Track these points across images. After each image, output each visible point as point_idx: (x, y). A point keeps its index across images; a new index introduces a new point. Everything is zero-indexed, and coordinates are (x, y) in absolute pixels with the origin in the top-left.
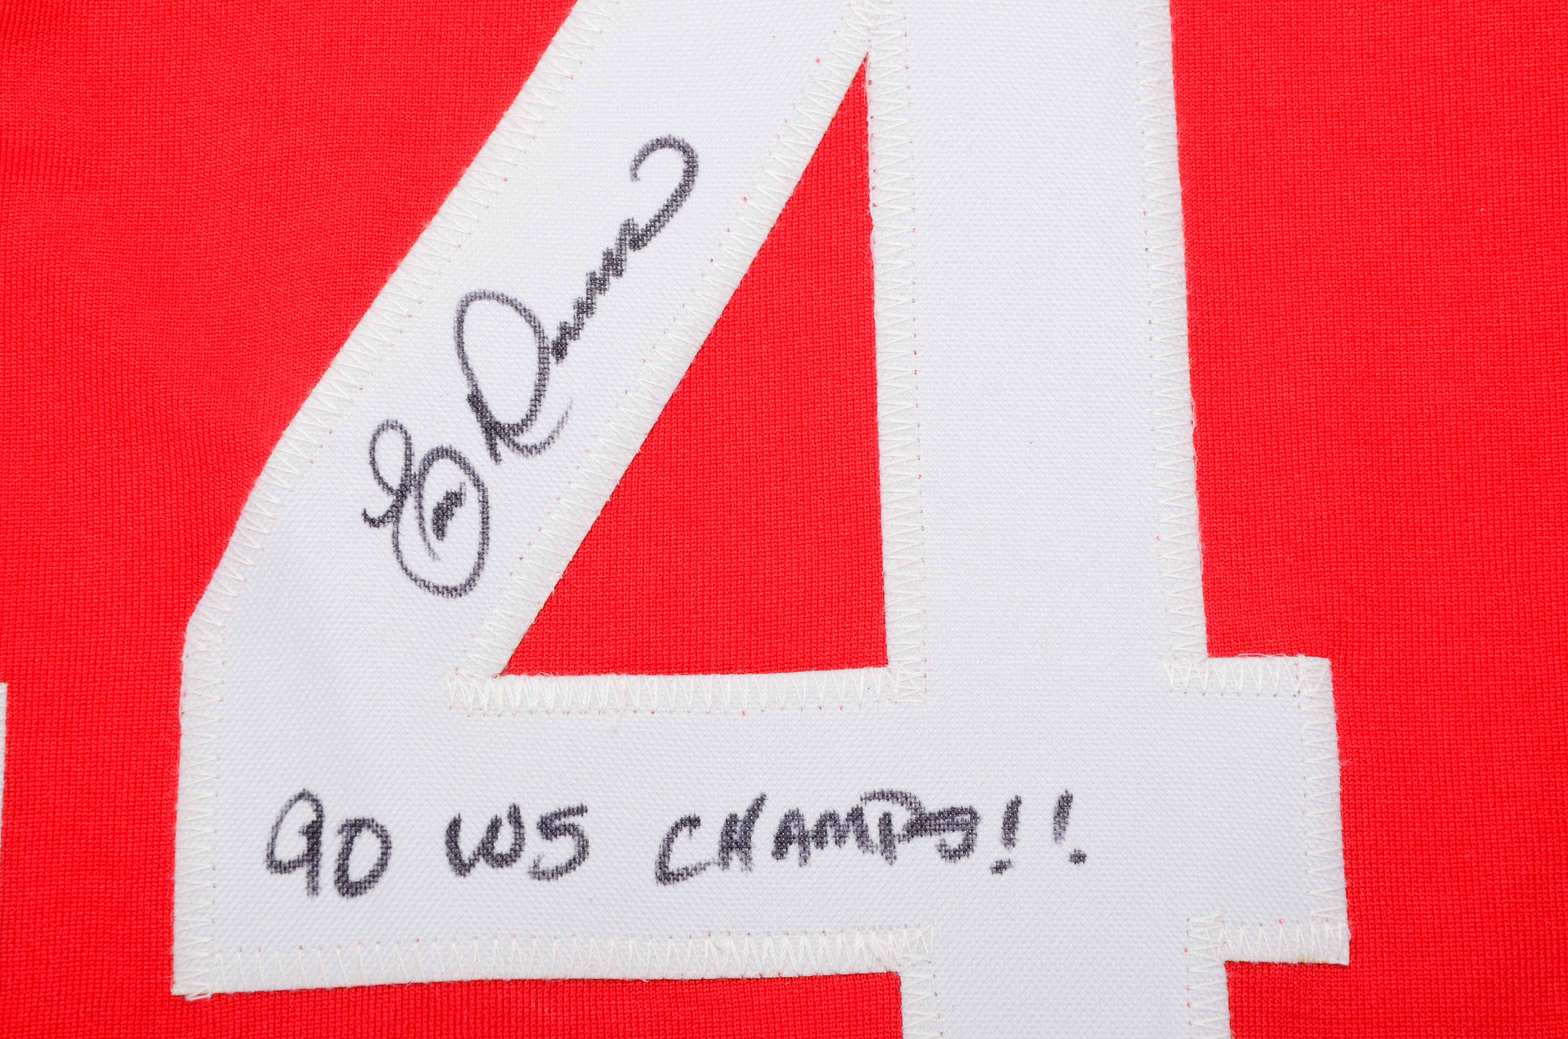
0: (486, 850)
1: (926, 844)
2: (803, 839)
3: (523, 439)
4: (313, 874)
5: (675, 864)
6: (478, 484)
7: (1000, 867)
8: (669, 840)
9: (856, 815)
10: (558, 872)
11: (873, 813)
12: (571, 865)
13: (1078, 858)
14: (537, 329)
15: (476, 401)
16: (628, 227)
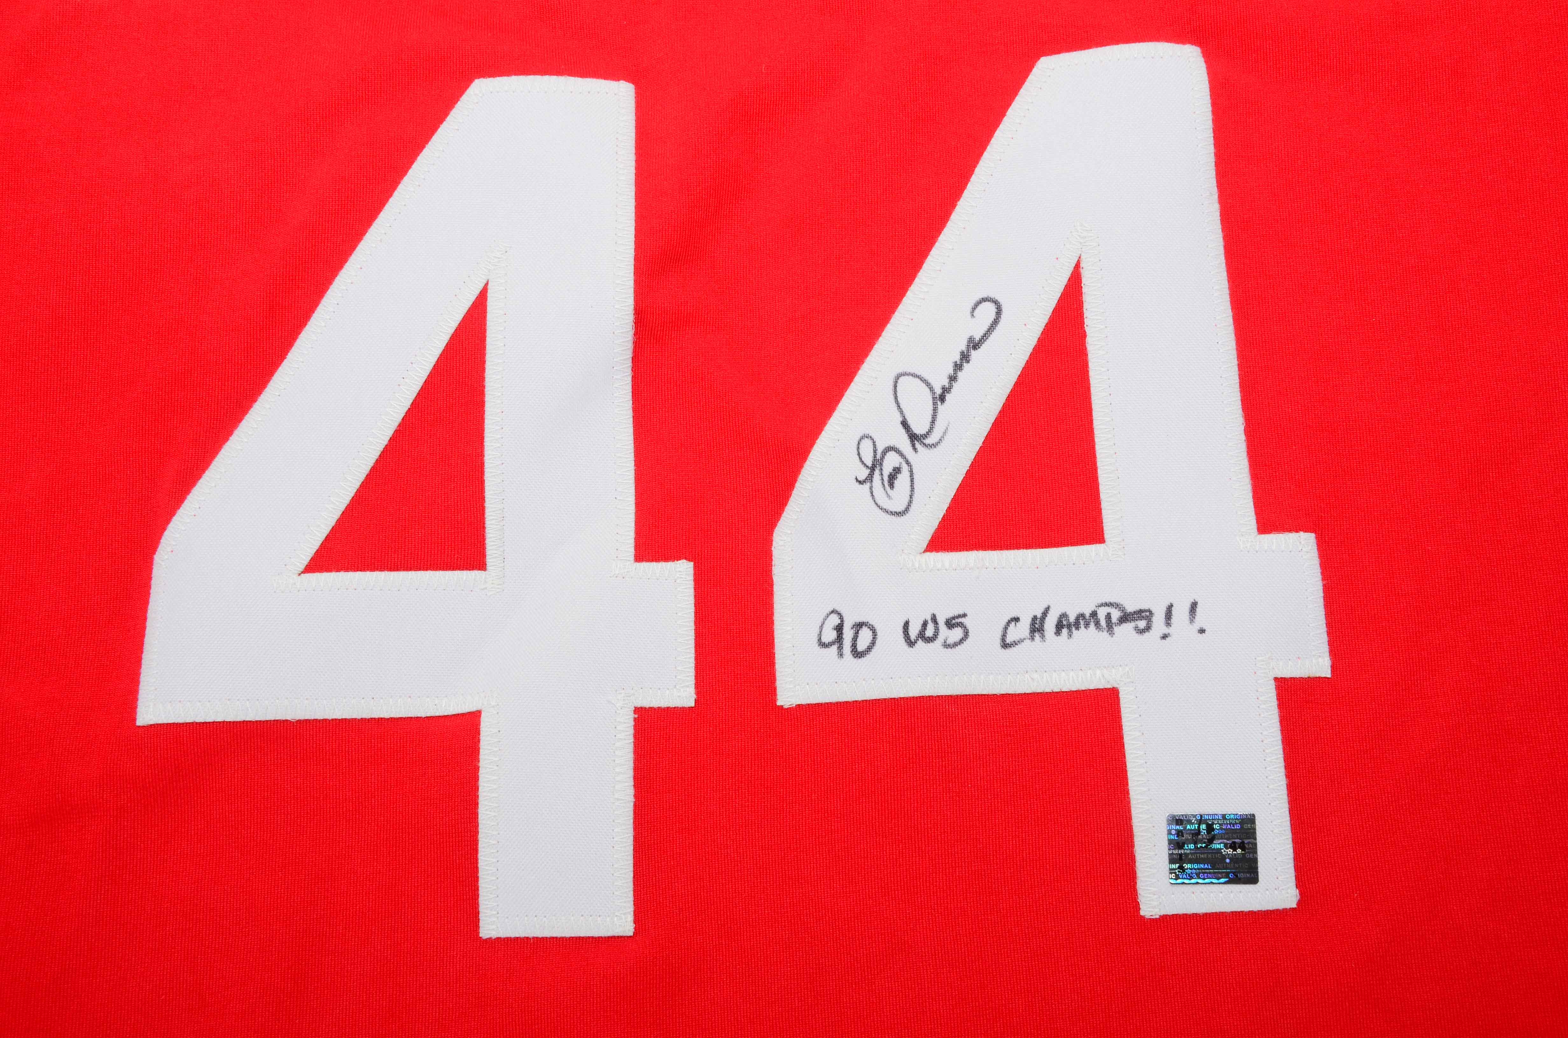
0: (922, 635)
1: (1129, 627)
2: (1069, 626)
3: (928, 441)
4: (840, 648)
5: (1009, 640)
6: (908, 463)
7: (1165, 637)
8: (1006, 628)
9: (1094, 614)
10: (955, 645)
11: (1102, 613)
12: (961, 641)
13: (1202, 631)
14: (931, 389)
15: (905, 424)
16: (971, 340)
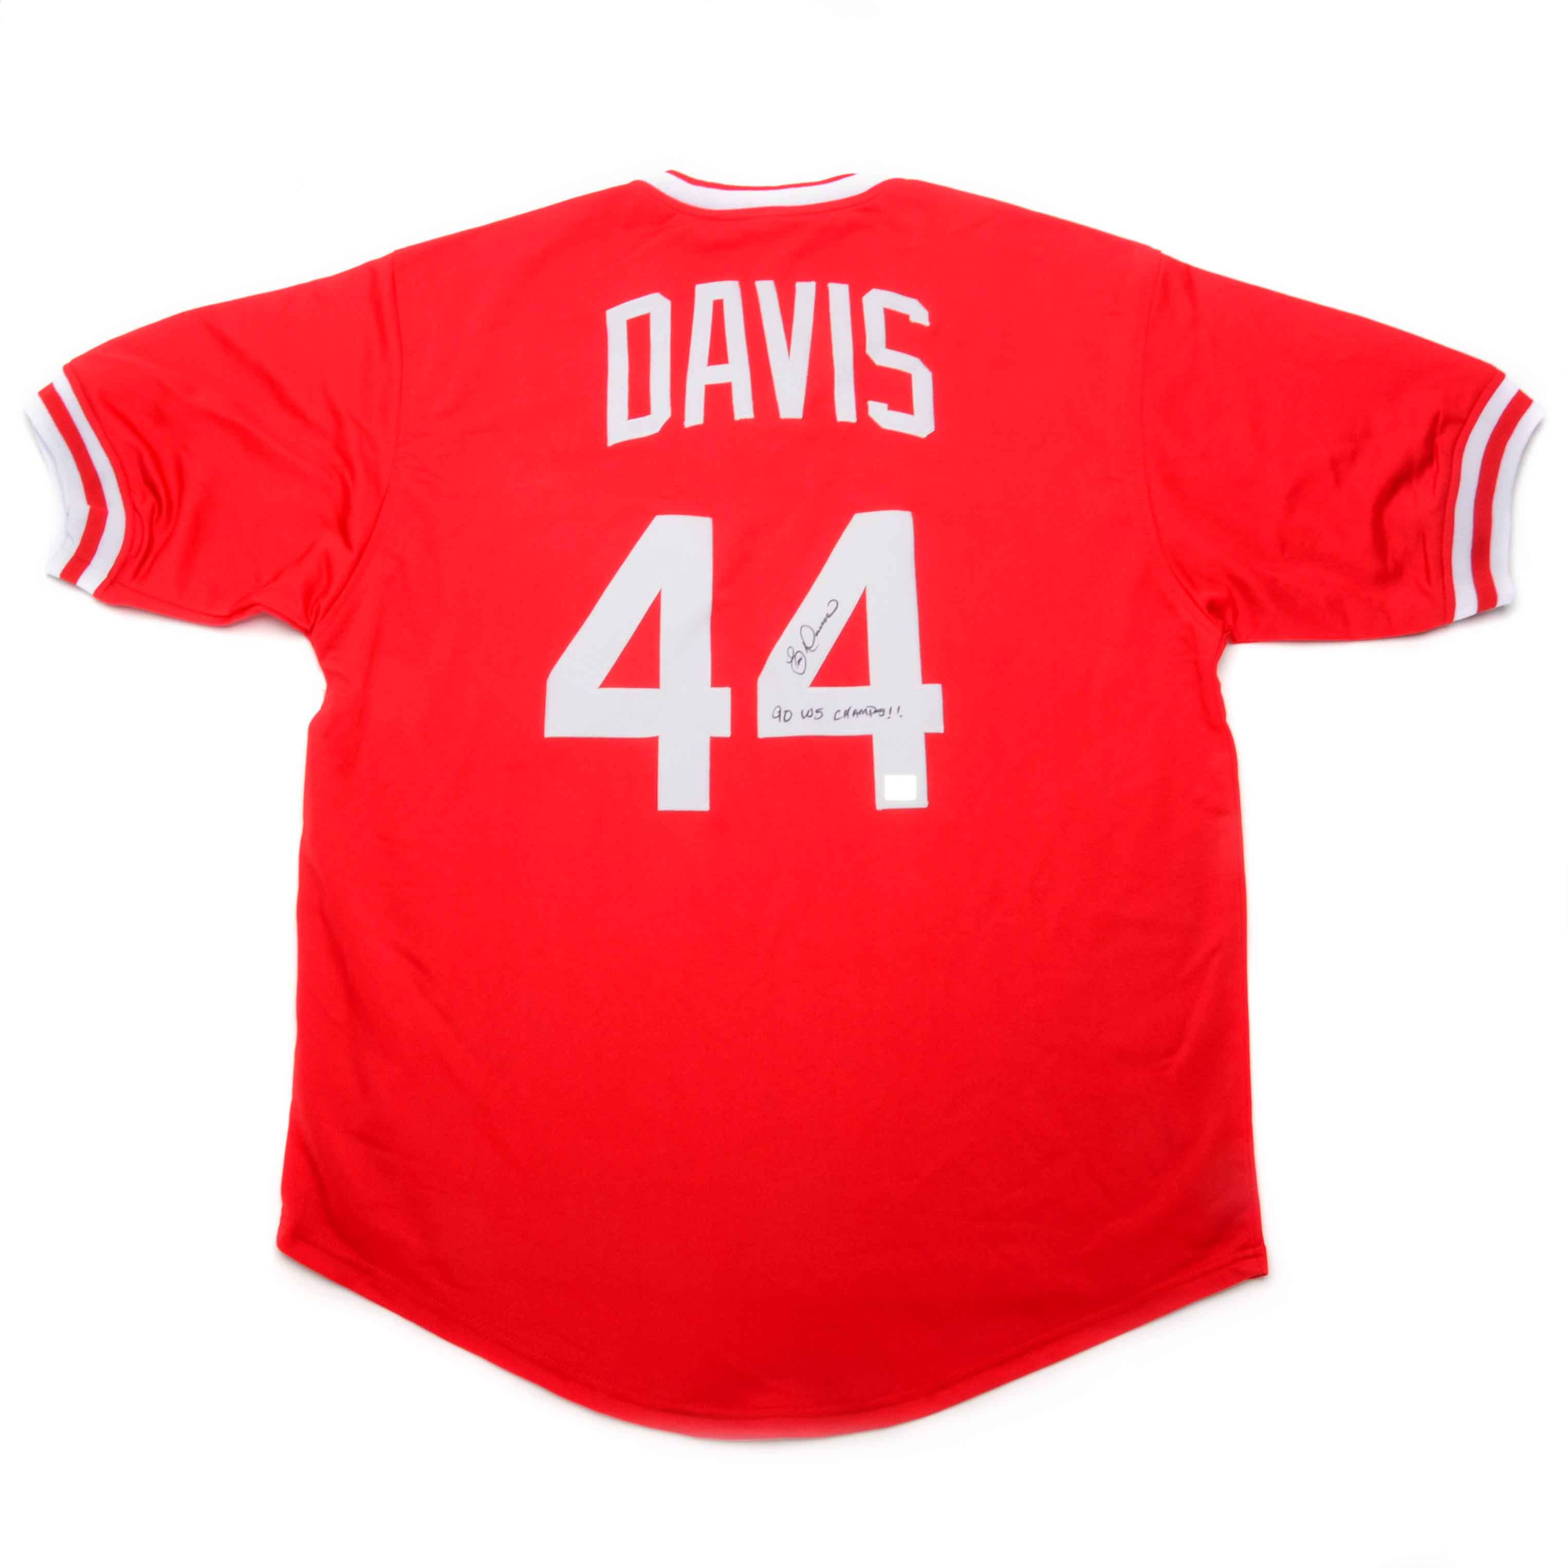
0: (807, 715)
1: (877, 714)
2: (857, 714)
3: (812, 649)
4: (780, 718)
5: (837, 717)
6: (804, 656)
7: (889, 718)
8: (836, 713)
9: (866, 710)
10: (818, 719)
11: (868, 710)
12: (820, 718)
13: (901, 716)
14: (814, 632)
15: (804, 643)
16: (827, 614)
